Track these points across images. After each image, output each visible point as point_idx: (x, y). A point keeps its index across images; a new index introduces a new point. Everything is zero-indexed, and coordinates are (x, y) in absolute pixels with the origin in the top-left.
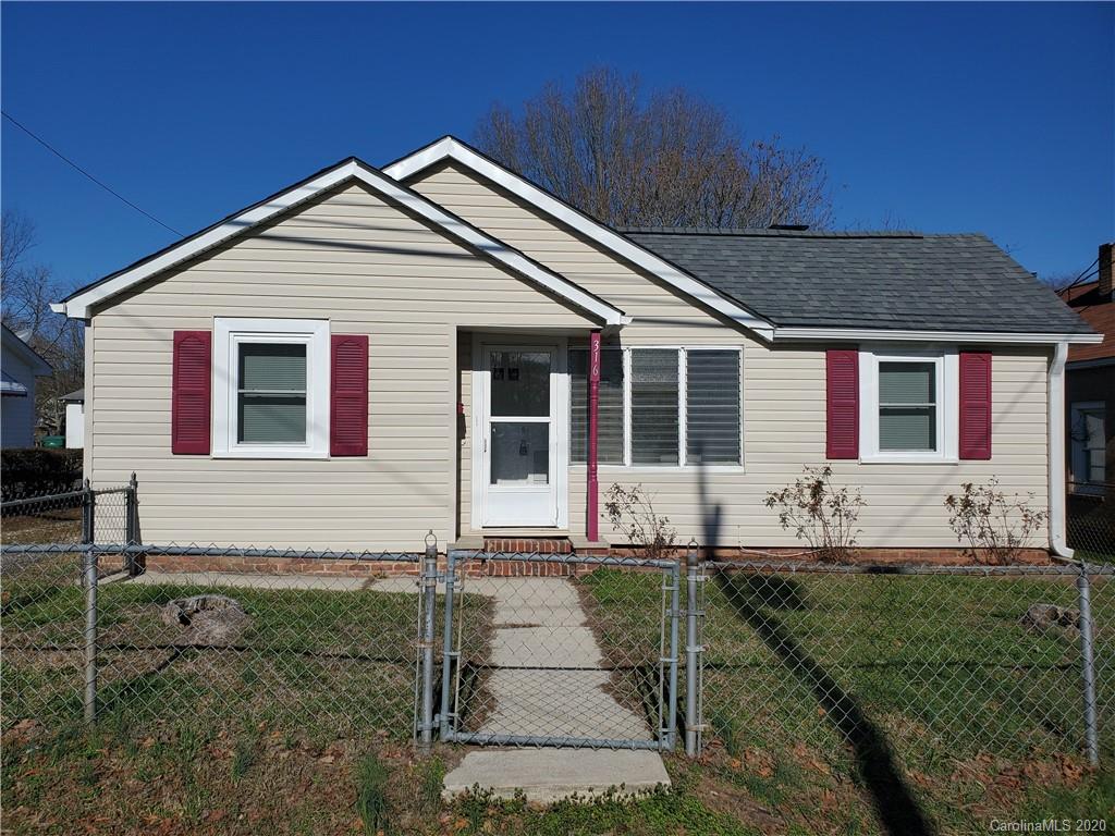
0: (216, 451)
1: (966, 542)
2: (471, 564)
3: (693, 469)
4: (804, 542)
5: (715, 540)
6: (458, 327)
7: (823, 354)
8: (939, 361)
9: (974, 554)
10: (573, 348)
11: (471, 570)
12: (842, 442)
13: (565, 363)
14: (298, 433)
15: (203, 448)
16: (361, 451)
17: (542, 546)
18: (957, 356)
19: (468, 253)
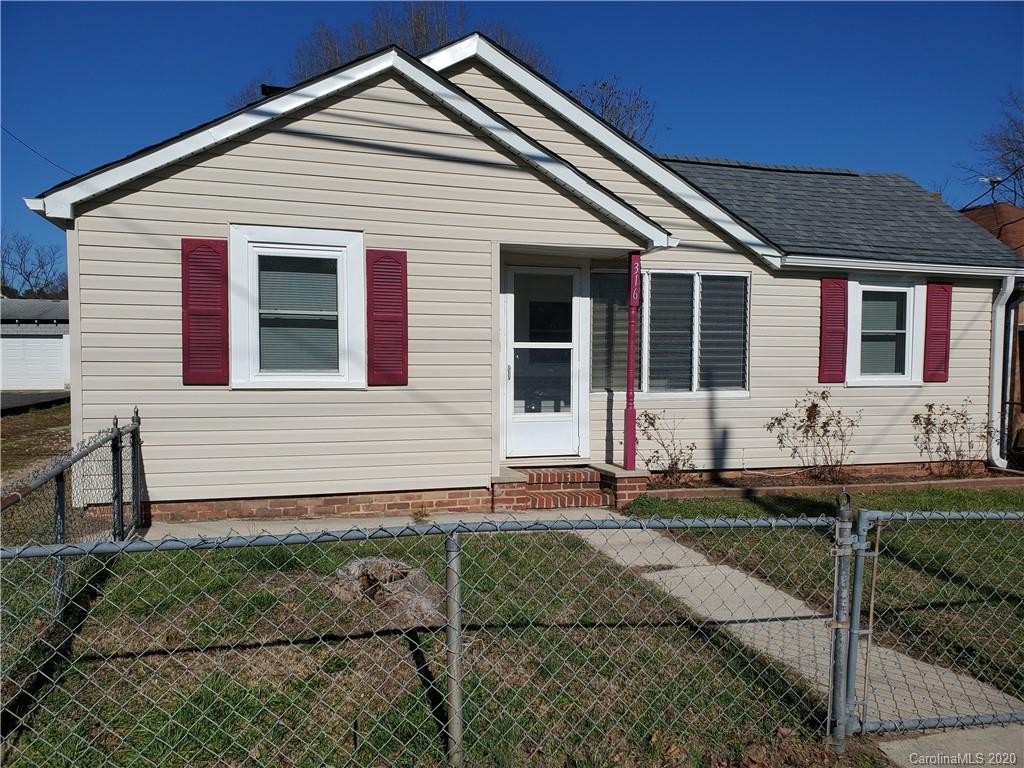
0: (235, 380)
1: (925, 458)
2: (515, 498)
3: (704, 394)
4: (797, 462)
5: (722, 463)
6: (501, 244)
7: (818, 283)
8: (909, 291)
9: (930, 468)
10: (595, 271)
11: (515, 504)
12: (831, 368)
13: (587, 286)
14: (329, 360)
15: (221, 378)
16: (400, 379)
17: (573, 475)
18: (925, 287)
19: (513, 163)
